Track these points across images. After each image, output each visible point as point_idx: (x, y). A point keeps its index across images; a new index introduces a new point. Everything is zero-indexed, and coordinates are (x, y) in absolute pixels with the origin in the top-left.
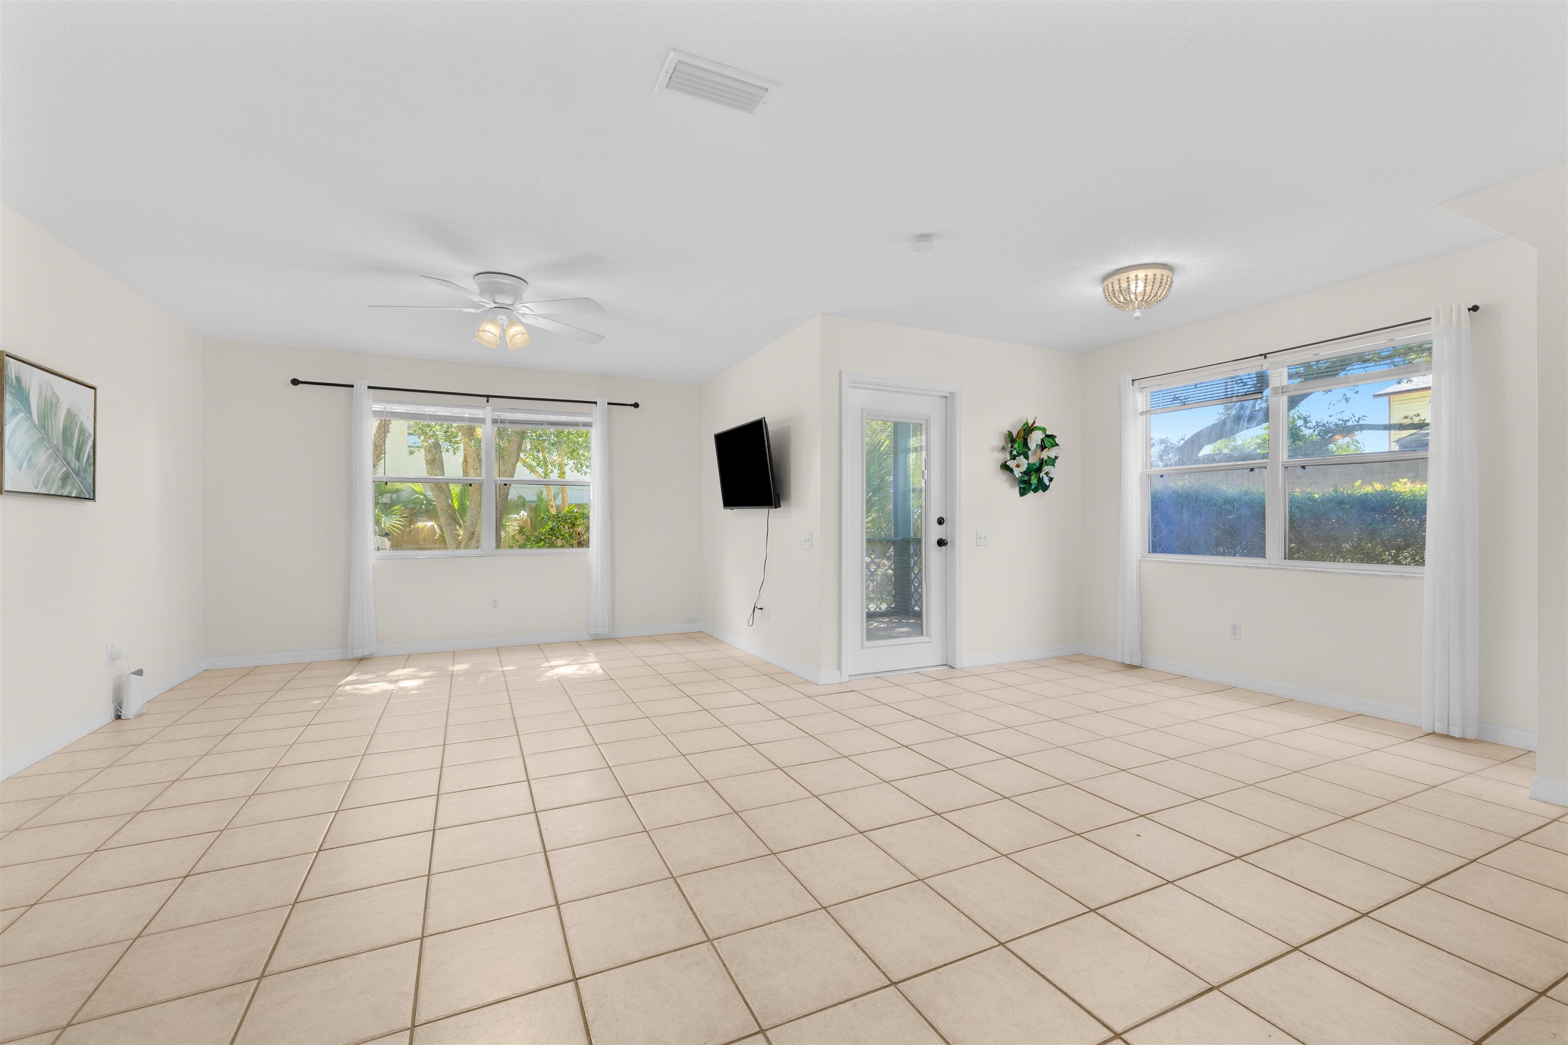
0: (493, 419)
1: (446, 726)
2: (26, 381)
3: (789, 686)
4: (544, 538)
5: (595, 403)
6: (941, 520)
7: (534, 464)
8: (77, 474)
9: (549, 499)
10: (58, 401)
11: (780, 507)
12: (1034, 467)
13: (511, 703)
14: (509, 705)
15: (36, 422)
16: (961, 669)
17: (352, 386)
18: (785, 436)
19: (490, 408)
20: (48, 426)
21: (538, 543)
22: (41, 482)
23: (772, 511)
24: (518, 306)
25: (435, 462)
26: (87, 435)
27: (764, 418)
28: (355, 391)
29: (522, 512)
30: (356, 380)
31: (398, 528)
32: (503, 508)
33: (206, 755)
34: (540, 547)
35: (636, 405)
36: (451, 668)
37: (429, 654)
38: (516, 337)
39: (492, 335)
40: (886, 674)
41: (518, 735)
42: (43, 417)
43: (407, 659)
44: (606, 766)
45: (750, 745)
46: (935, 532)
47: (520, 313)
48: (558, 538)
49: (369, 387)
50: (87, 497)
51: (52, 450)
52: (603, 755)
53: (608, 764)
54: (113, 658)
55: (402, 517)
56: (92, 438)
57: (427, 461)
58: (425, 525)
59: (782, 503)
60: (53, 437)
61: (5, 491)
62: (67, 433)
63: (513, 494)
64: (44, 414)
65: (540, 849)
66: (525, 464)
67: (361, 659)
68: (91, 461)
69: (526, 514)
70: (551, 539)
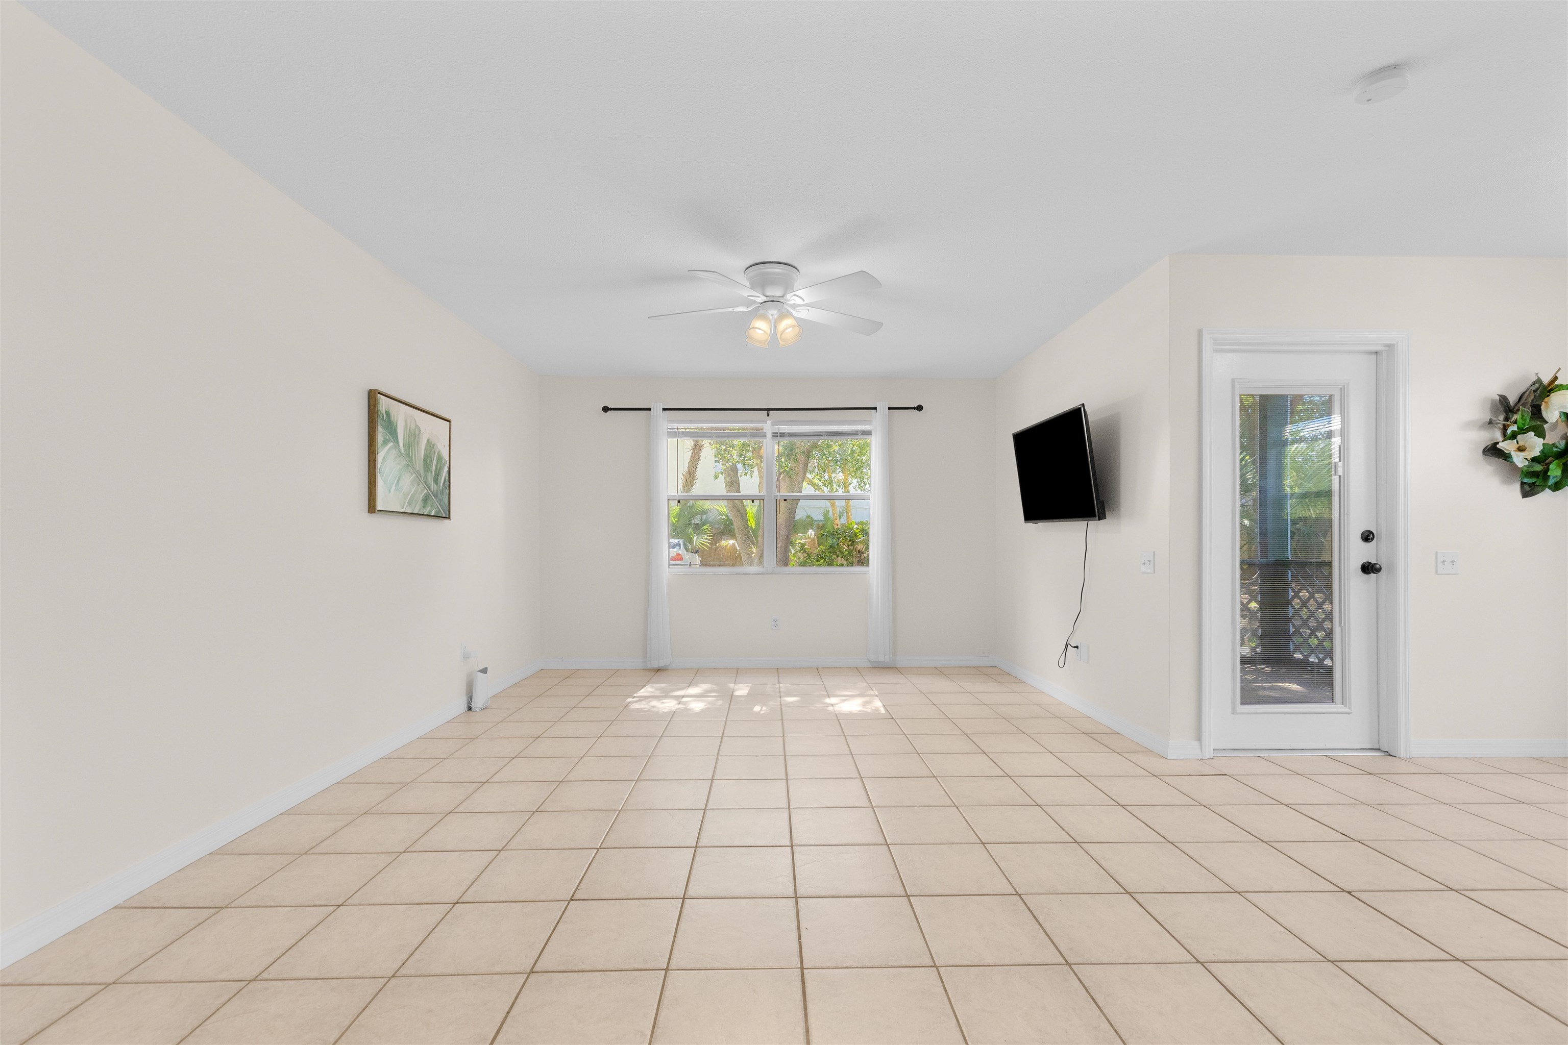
0: (773, 433)
1: (718, 756)
2: (394, 416)
3: (1124, 754)
4: (825, 556)
5: (875, 408)
6: (1368, 536)
7: (821, 484)
8: (436, 496)
9: (835, 518)
10: (420, 433)
11: (1106, 518)
12: (1555, 449)
13: (783, 736)
14: (781, 738)
15: (403, 451)
16: (1407, 759)
17: (649, 409)
18: (1112, 429)
19: (771, 422)
20: (412, 455)
21: (818, 561)
22: (407, 502)
23: (1093, 524)
24: (788, 296)
25: (733, 484)
26: (444, 462)
27: (1083, 405)
28: (652, 414)
29: (810, 531)
30: (653, 404)
31: (706, 546)
32: (793, 526)
33: (515, 757)
34: (820, 565)
35: (919, 408)
36: (732, 686)
37: (715, 670)
38: (786, 331)
39: (763, 332)
40: (1273, 754)
41: (787, 779)
42: (408, 446)
43: (696, 674)
44: (884, 842)
45: (1076, 842)
46: (1360, 553)
47: (791, 304)
48: (838, 556)
49: (664, 409)
50: (443, 516)
51: (415, 475)
52: (880, 824)
53: (885, 839)
54: (466, 657)
55: (709, 536)
56: (448, 464)
57: (726, 484)
58: (728, 543)
59: (1107, 513)
60: (416, 463)
61: (377, 510)
62: (427, 459)
63: (800, 514)
64: (409, 444)
65: (796, 962)
66: (811, 483)
67: (658, 670)
68: (447, 484)
69: (814, 532)
70: (831, 557)
